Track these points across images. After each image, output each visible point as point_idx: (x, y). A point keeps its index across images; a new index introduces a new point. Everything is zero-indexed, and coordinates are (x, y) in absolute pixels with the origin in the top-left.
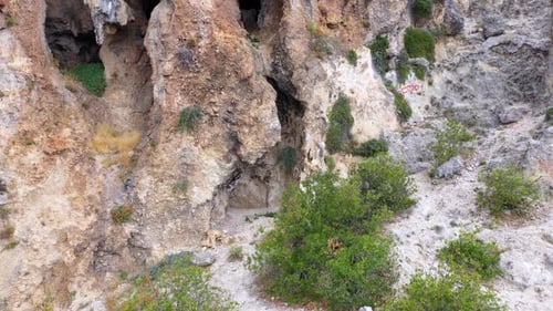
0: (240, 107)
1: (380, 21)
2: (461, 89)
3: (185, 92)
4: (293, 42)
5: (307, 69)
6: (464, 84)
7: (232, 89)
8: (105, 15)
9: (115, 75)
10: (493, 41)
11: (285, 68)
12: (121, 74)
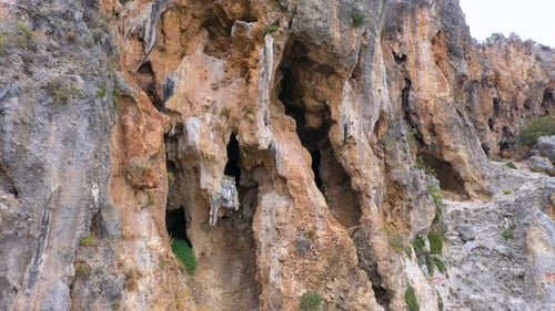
0: (350, 294)
1: (420, 224)
2: (470, 283)
3: (299, 277)
4: (377, 237)
5: (391, 261)
6: (470, 278)
7: (344, 277)
8: (225, 200)
9: (203, 254)
10: (470, 245)
11: (369, 259)
12: (208, 254)
